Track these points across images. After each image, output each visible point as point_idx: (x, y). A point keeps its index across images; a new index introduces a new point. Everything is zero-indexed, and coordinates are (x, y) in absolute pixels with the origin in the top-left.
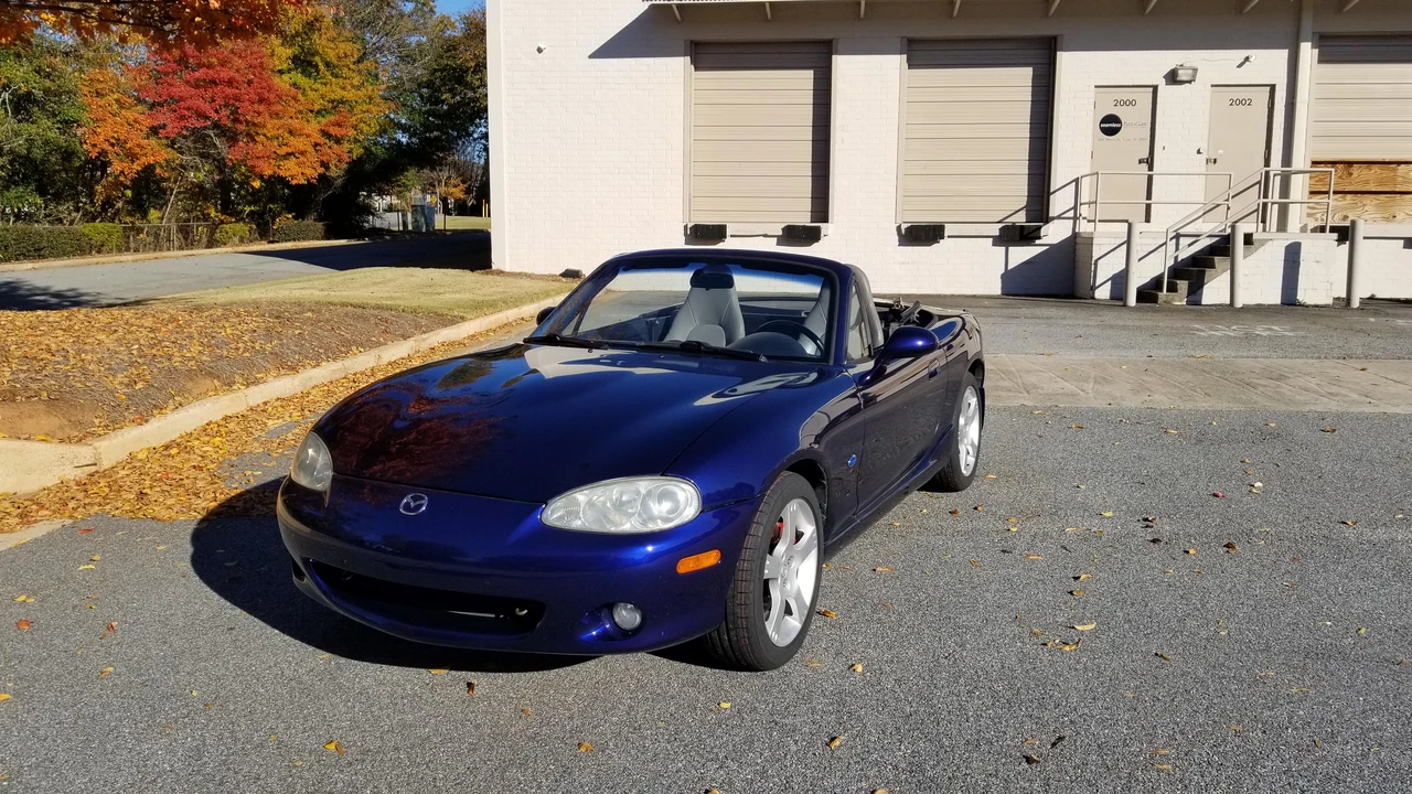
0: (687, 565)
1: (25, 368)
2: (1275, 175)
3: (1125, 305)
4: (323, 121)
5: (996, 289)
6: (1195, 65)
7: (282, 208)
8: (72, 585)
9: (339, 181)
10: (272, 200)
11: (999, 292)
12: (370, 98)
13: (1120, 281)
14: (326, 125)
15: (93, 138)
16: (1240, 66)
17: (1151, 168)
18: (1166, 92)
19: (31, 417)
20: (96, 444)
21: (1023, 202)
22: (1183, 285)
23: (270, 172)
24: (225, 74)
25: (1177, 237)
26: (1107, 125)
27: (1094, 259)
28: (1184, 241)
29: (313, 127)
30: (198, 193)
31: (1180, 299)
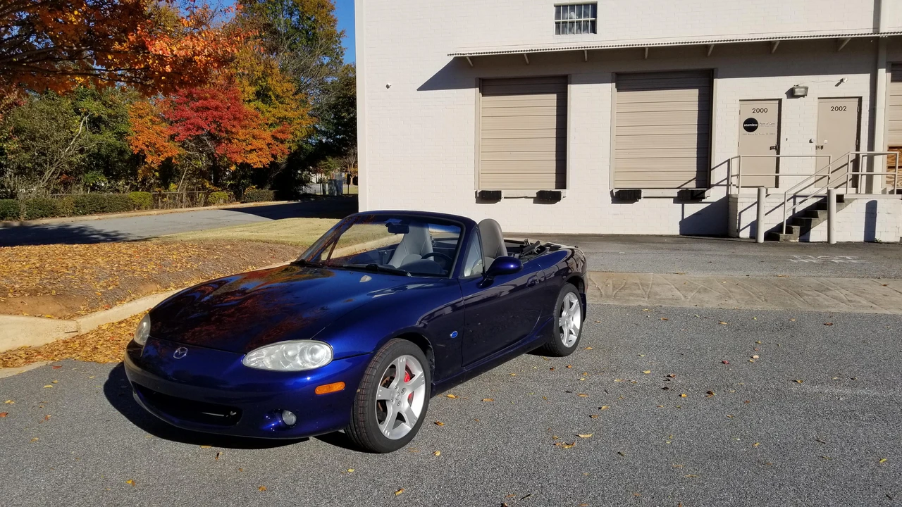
0: (321, 390)
1: (49, 277)
2: (863, 156)
3: (757, 242)
4: (274, 130)
5: (676, 231)
6: (805, 85)
7: (249, 182)
8: (37, 395)
9: (284, 165)
10: (244, 177)
11: (677, 233)
12: (302, 116)
13: (754, 226)
14: (275, 133)
15: (136, 143)
16: (837, 85)
17: (778, 152)
18: (787, 103)
19: (43, 304)
20: (78, 320)
21: (694, 175)
22: (796, 229)
23: (241, 161)
24: (214, 103)
25: (795, 197)
26: (748, 125)
27: (738, 212)
28: (798, 200)
29: (267, 134)
30: (201, 174)
31: (794, 238)
